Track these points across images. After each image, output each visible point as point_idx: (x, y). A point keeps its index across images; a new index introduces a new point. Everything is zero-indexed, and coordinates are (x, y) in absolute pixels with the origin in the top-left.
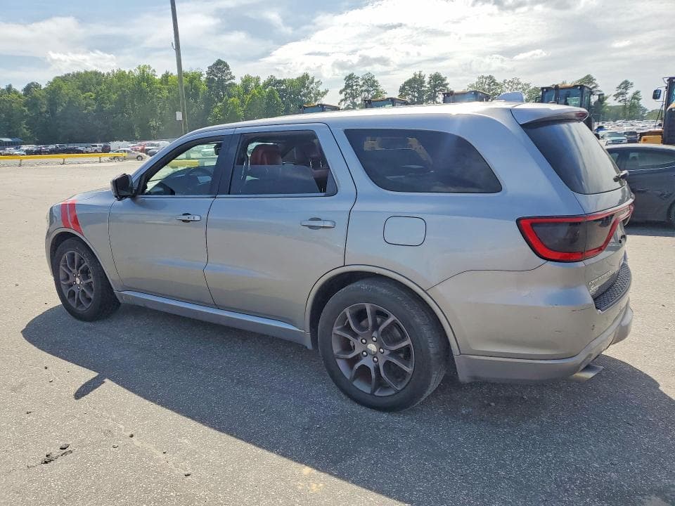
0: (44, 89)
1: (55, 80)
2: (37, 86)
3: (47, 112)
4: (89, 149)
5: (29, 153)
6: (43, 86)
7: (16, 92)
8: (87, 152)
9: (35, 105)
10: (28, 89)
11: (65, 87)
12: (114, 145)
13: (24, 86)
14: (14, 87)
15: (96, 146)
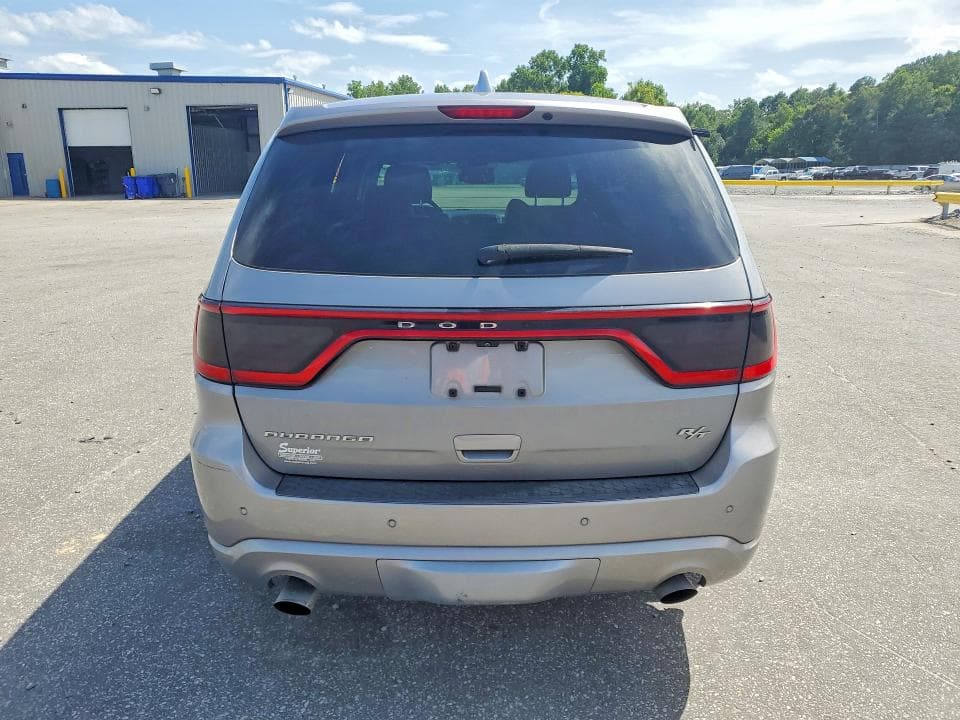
0: (879, 86)
1: (897, 71)
2: (869, 82)
3: (873, 119)
4: (903, 173)
5: (817, 177)
6: (879, 81)
7: (841, 93)
8: (899, 178)
9: (859, 110)
10: (855, 88)
11: (910, 80)
12: (944, 168)
13: (853, 83)
14: (839, 86)
15: (916, 169)
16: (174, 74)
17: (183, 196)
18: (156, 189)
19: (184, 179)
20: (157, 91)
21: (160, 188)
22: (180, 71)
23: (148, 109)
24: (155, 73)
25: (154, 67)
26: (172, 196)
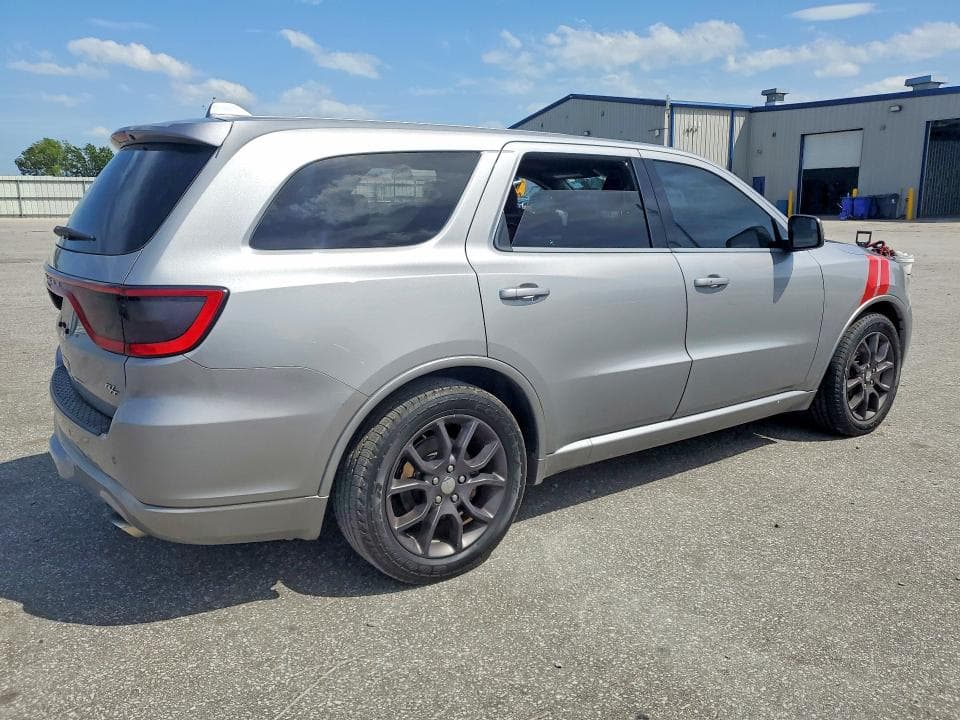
16: (931, 87)
17: (903, 218)
18: (874, 209)
19: (907, 200)
20: (897, 108)
21: (878, 208)
22: (940, 83)
23: (884, 128)
24: (910, 89)
25: (908, 83)
26: (891, 217)
